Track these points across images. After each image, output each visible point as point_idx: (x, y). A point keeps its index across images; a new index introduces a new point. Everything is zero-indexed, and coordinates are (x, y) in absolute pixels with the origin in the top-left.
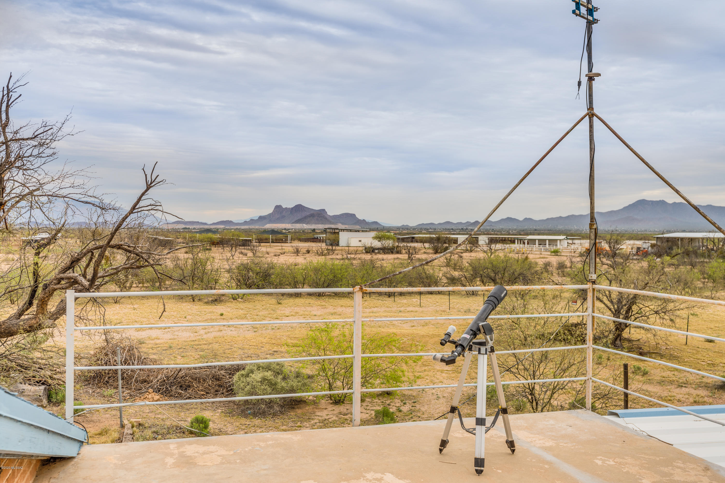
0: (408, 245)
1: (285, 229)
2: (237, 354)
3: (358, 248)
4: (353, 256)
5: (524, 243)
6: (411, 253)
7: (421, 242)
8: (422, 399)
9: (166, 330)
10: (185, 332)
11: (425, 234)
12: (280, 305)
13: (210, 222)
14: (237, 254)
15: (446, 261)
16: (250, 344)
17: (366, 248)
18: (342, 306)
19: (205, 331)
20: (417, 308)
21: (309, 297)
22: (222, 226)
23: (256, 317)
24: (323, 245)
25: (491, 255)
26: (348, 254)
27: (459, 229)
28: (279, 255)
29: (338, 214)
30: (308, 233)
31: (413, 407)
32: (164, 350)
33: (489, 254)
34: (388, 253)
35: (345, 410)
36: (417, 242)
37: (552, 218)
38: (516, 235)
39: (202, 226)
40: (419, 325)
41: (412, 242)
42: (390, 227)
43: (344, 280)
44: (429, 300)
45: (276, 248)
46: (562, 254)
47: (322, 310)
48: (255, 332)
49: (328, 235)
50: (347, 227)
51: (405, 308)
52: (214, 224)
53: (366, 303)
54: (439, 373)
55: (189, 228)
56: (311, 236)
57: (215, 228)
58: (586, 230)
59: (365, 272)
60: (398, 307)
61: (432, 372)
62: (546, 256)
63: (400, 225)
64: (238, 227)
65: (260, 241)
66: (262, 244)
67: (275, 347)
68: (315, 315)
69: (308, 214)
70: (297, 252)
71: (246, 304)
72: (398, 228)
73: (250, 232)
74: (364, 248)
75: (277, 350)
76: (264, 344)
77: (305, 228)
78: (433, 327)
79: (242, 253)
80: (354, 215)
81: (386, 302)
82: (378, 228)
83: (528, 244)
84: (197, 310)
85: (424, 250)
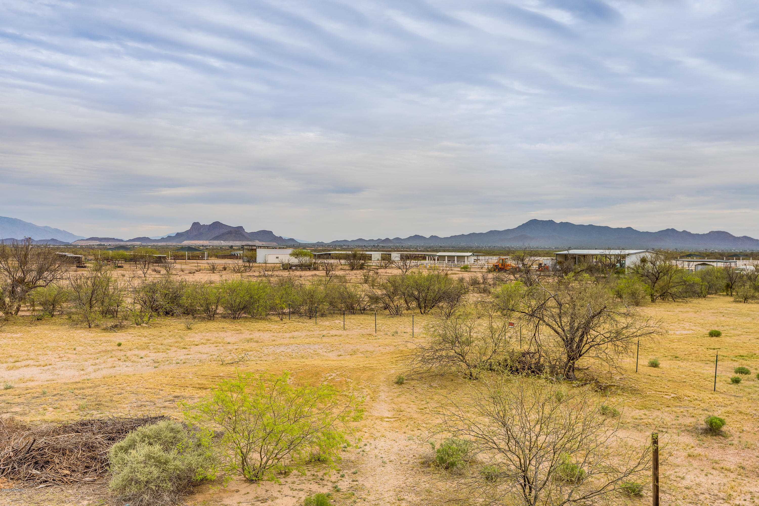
0: (326, 261)
1: (203, 246)
2: (127, 402)
3: (275, 264)
4: (270, 273)
5: (434, 260)
6: (328, 269)
7: (337, 259)
8: (364, 466)
9: (46, 368)
10: (69, 370)
11: (338, 250)
12: (189, 331)
13: (126, 239)
14: (150, 271)
15: (363, 278)
16: (147, 387)
17: (283, 265)
18: (259, 330)
19: (94, 367)
20: (340, 331)
21: (223, 319)
22: (139, 243)
23: (159, 346)
24: (240, 262)
25: (406, 271)
26: (266, 271)
27: (371, 246)
28: (194, 273)
29: (256, 230)
30: (225, 250)
31: (353, 481)
32: (34, 398)
33: (405, 270)
34: (305, 270)
35: (264, 492)
36: (333, 258)
37: (455, 236)
38: (424, 251)
39: (118, 243)
40: (346, 354)
41: (327, 258)
42: (306, 244)
43: (261, 301)
44: (352, 321)
45: (192, 265)
46: (471, 270)
47: (237, 335)
48: (155, 367)
49: (246, 252)
50: (264, 244)
51: (328, 332)
52: (130, 240)
53: (286, 326)
54: (378, 422)
55: (104, 245)
56: (227, 253)
57: (132, 245)
58: (485, 247)
59: (284, 292)
60: (320, 331)
61: (370, 420)
62: (457, 272)
63: (315, 242)
64: (155, 244)
65: (176, 258)
66: (177, 261)
67: (178, 391)
68: (229, 343)
69: (226, 231)
70: (213, 269)
71: (151, 330)
72: (313, 245)
73: (167, 248)
74: (281, 265)
75: (179, 394)
76: (164, 385)
77: (223, 244)
78: (362, 355)
79: (155, 271)
80: (271, 232)
81: (307, 325)
82: (294, 245)
83: (438, 260)
84: (92, 339)
85: (341, 267)
